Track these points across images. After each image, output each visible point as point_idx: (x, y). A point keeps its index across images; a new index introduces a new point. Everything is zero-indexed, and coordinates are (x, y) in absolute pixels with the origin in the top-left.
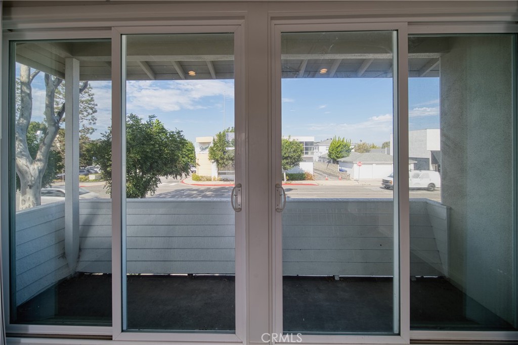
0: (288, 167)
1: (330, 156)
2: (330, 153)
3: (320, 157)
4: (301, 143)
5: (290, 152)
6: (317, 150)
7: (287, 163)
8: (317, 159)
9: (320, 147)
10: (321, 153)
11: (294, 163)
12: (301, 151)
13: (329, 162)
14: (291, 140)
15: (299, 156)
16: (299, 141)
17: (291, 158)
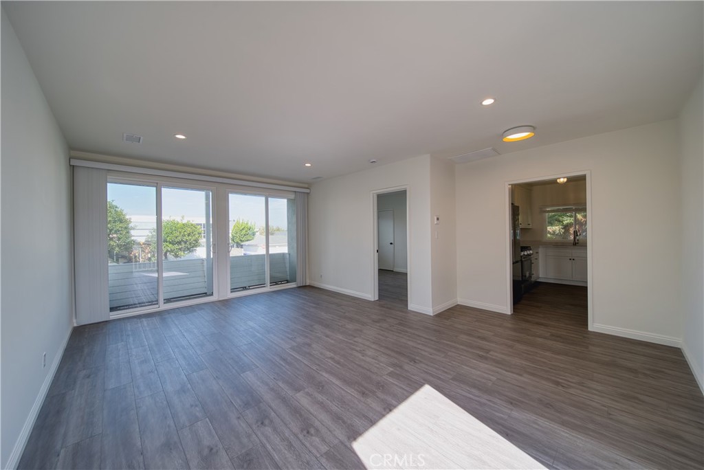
0: (181, 253)
1: (233, 240)
2: (233, 237)
4: (198, 225)
7: (180, 249)
11: (188, 249)
12: (199, 234)
13: (232, 247)
14: (185, 221)
15: (196, 241)
16: (195, 222)
17: (185, 243)
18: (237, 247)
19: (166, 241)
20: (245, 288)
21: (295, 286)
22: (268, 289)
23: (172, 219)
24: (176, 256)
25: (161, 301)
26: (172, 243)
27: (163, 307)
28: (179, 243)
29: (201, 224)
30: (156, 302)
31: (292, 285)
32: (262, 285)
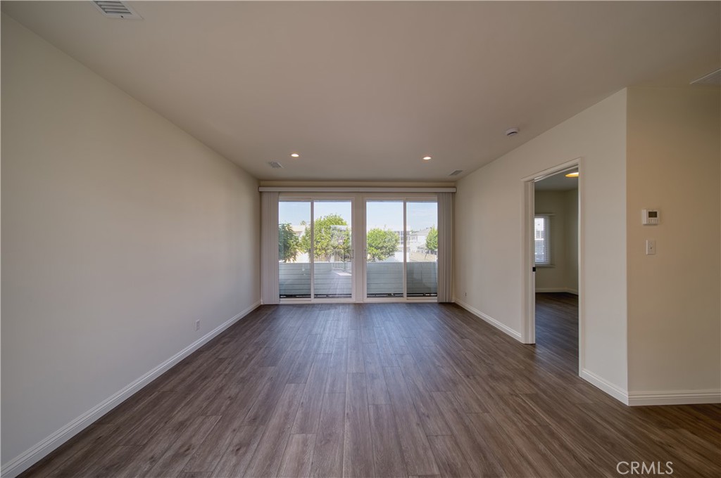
0: (383, 257)
1: (427, 246)
2: (428, 243)
3: (418, 248)
4: (395, 232)
5: (385, 242)
6: (415, 240)
7: (382, 253)
8: (416, 250)
9: (419, 237)
10: (420, 243)
11: (389, 254)
12: (396, 240)
13: (428, 253)
14: (386, 230)
15: (394, 247)
16: (393, 230)
17: (386, 248)
18: (432, 253)
19: (371, 246)
20: (389, 295)
21: (436, 301)
22: (405, 299)
23: (376, 228)
24: (380, 259)
25: (312, 296)
26: (377, 248)
27: (313, 300)
28: (381, 248)
29: (399, 232)
30: (308, 296)
31: (434, 300)
32: (400, 295)
